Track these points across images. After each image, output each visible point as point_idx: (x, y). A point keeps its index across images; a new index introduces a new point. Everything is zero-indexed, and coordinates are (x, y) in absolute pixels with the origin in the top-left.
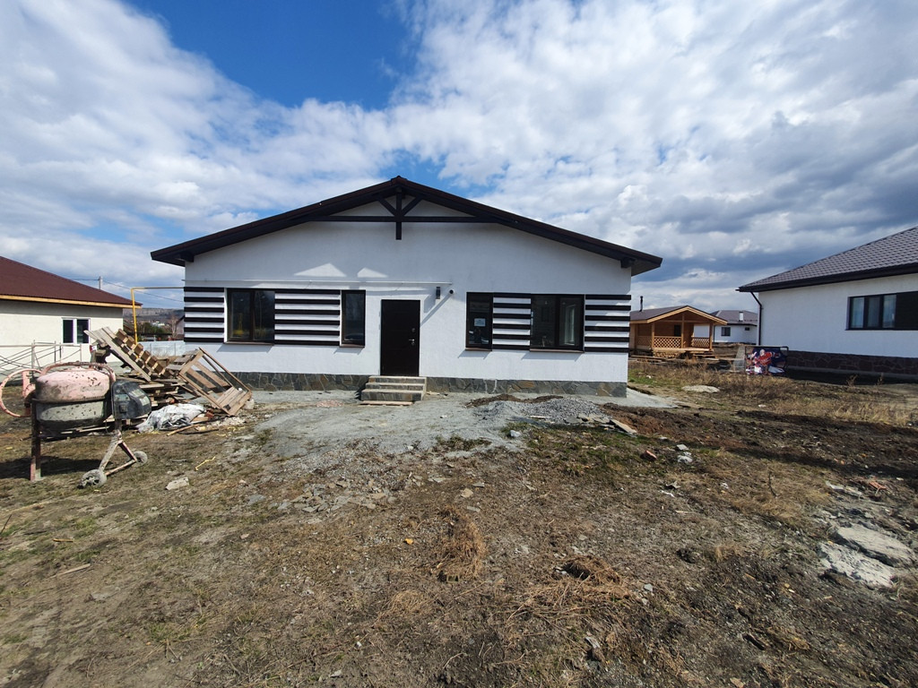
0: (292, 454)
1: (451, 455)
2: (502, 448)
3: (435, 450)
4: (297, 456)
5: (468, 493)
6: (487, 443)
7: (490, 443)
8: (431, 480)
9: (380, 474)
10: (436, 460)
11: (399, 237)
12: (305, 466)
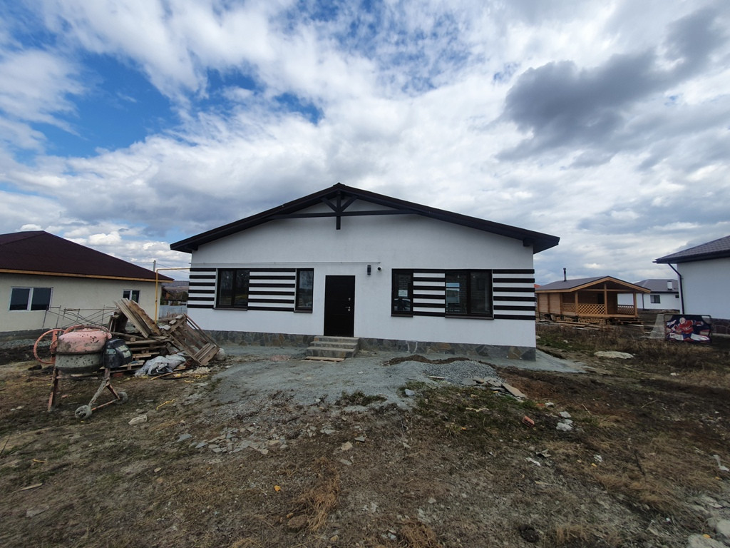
0: (227, 400)
1: (349, 409)
2: (394, 406)
3: (338, 403)
4: (231, 402)
5: (348, 446)
6: (383, 399)
7: (385, 400)
8: (322, 431)
9: (285, 422)
10: (335, 413)
11: (338, 228)
12: (232, 412)
